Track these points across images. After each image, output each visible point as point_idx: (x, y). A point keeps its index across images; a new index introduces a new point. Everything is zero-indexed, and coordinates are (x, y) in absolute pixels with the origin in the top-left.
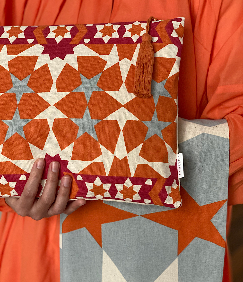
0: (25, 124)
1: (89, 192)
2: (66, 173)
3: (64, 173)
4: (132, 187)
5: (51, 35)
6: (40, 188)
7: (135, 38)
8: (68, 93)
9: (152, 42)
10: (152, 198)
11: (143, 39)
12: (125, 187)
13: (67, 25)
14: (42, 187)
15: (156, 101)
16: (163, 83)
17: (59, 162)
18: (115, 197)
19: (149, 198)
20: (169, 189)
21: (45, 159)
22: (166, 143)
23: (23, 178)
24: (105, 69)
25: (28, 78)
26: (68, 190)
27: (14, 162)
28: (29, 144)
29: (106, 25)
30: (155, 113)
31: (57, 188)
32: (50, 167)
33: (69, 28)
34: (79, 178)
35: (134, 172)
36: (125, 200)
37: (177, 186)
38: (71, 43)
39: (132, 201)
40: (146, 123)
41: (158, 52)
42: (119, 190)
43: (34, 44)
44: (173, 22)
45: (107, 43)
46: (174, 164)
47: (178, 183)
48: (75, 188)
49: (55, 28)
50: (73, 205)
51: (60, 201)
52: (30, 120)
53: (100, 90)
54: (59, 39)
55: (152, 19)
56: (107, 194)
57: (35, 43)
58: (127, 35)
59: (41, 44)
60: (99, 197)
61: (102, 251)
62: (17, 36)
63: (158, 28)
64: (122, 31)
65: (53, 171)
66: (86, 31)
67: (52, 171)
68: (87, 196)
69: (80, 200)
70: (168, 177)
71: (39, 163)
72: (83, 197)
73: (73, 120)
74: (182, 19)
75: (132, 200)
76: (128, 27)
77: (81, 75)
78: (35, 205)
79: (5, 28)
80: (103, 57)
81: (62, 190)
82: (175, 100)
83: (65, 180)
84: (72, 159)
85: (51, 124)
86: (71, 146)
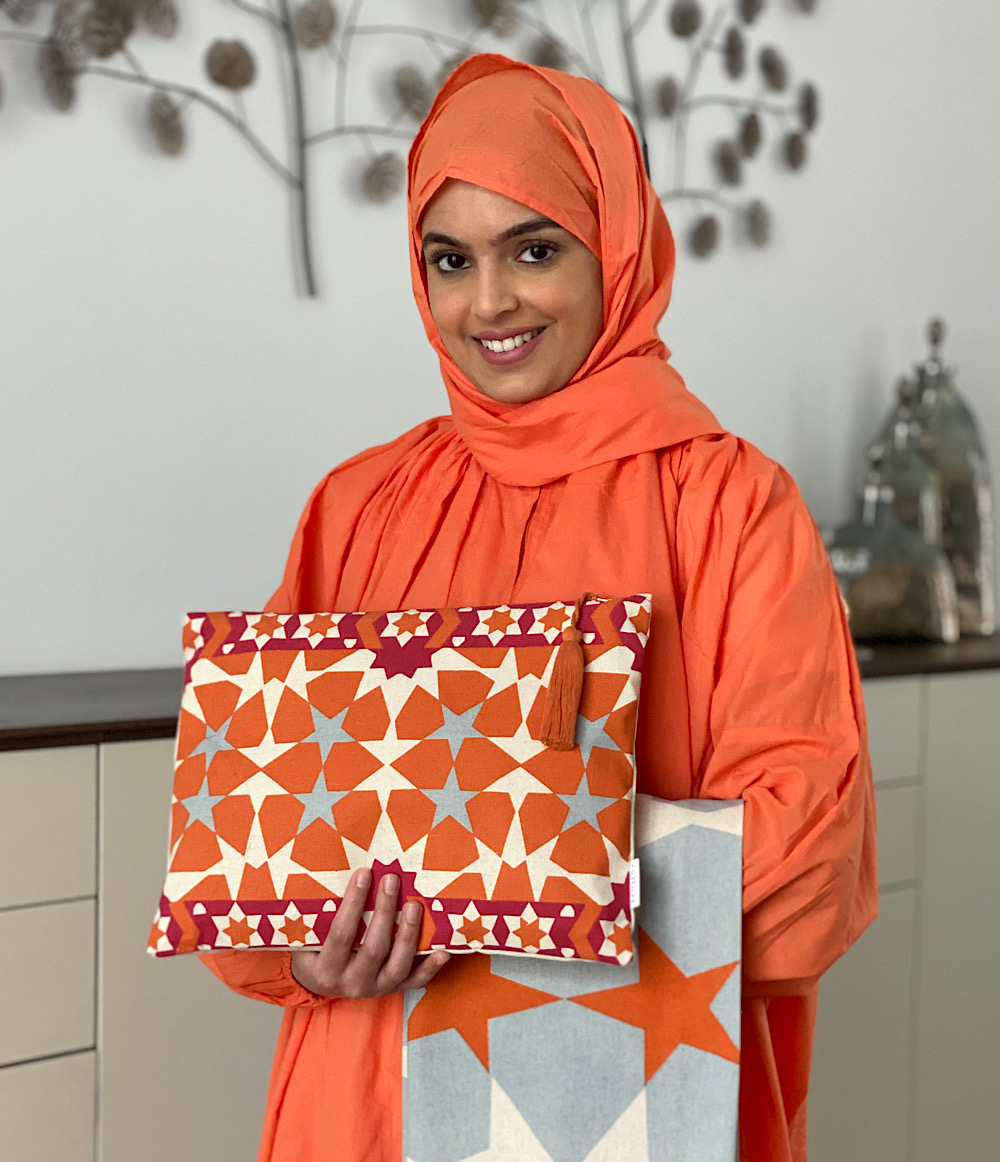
0: (336, 800)
1: (455, 933)
2: (412, 897)
3: (408, 898)
4: (536, 923)
5: (390, 631)
6: (361, 928)
7: (551, 635)
8: (418, 742)
9: (582, 642)
10: (575, 945)
11: (564, 637)
12: (523, 922)
13: (421, 611)
14: (365, 926)
15: (586, 756)
16: (602, 722)
17: (399, 876)
18: (507, 945)
19: (570, 945)
20: (607, 926)
21: (372, 872)
22: (605, 839)
23: (329, 906)
24: (490, 695)
25: (343, 714)
26: (415, 931)
27: (313, 875)
28: (343, 839)
29: (497, 609)
30: (584, 779)
31: (394, 928)
32: (381, 883)
33: (425, 617)
34: (437, 906)
35: (540, 892)
36: (524, 951)
37: (626, 922)
38: (428, 646)
39: (538, 953)
40: (565, 799)
41: (593, 663)
42: (512, 929)
43: (356, 648)
44: (626, 603)
45: (497, 646)
46: (622, 881)
47: (628, 917)
48: (430, 928)
49: (398, 616)
50: (427, 964)
51: (400, 952)
52: (346, 793)
53: (479, 735)
54: (404, 639)
55: (587, 599)
56: (490, 939)
57: (358, 646)
58: (537, 628)
59: (371, 647)
60: (476, 946)
61: (489, 1080)
62: (324, 634)
63: (596, 617)
64: (526, 621)
65: (387, 892)
66: (457, 622)
67: (384, 890)
68: (453, 943)
69: (438, 953)
70: (606, 903)
71: (360, 879)
72: (443, 946)
73: (426, 793)
74: (644, 598)
75: (537, 950)
76: (539, 613)
77: (444, 708)
78: (351, 963)
79: (301, 617)
80: (487, 672)
81: (405, 929)
82: (628, 756)
83: (410, 909)
84: (423, 869)
85: (384, 800)
86: (423, 842)
